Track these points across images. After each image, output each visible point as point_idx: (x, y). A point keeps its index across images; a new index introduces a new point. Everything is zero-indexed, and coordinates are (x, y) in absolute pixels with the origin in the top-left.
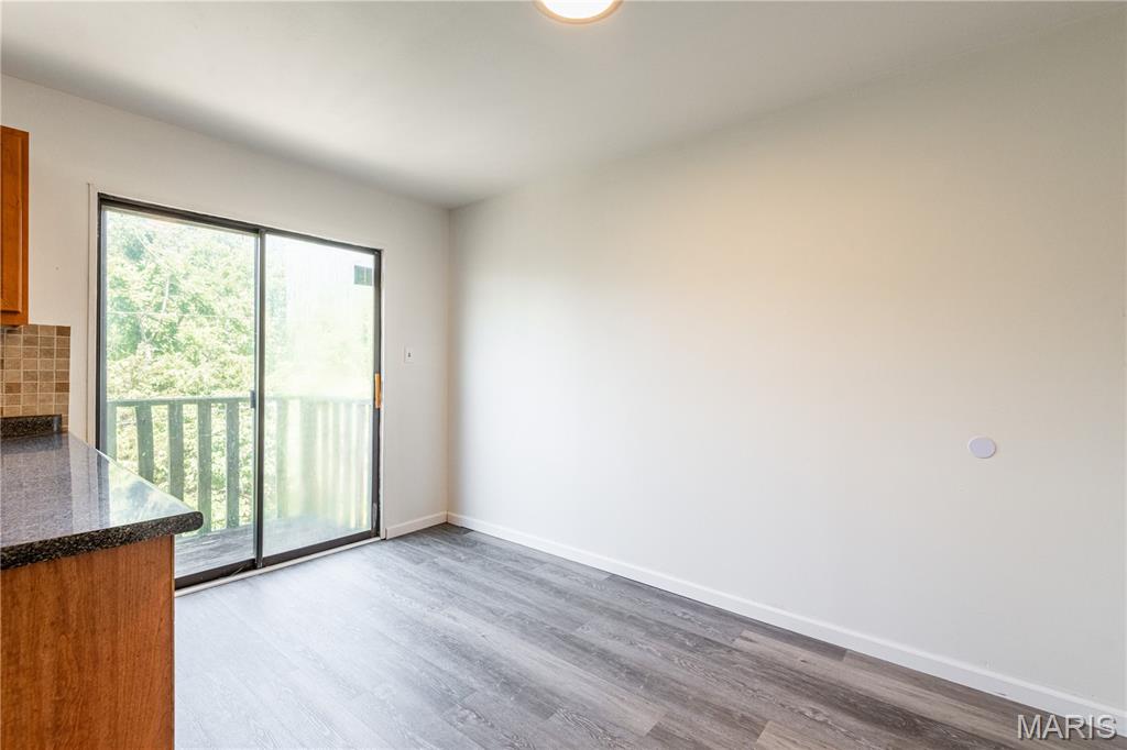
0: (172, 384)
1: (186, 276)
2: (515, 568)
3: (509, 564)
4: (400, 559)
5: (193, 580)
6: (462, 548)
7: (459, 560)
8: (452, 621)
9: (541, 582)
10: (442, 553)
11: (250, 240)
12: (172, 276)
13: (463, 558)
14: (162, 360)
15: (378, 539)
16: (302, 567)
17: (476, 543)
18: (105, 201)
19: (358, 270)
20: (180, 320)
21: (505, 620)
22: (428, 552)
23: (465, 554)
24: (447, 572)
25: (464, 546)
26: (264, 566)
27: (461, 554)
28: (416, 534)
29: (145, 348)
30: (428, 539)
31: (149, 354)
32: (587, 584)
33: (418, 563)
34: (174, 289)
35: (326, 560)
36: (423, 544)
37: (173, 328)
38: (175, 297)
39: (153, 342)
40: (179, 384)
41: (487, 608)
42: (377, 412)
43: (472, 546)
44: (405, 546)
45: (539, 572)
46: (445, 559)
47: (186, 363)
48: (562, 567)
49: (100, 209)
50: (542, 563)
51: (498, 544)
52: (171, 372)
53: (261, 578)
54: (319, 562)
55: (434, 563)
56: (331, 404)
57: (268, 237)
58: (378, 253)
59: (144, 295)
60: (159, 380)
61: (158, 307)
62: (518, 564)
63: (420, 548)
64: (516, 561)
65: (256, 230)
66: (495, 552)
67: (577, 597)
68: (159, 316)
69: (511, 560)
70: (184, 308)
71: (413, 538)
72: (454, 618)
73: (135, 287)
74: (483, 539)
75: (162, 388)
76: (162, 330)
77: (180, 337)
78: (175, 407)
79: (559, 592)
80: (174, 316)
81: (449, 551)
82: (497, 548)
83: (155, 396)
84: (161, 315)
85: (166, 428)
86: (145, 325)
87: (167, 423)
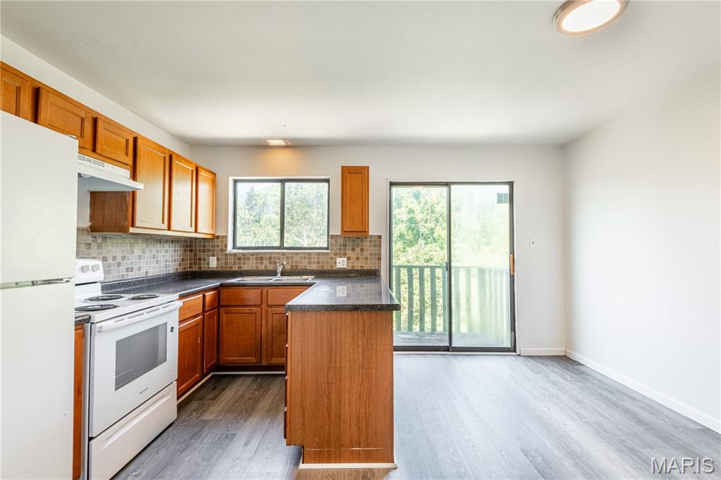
0: (431, 259)
1: (438, 204)
2: (609, 396)
3: (605, 393)
4: (526, 368)
5: (426, 349)
6: (571, 374)
7: (566, 379)
8: (546, 409)
9: (626, 411)
10: (555, 372)
11: (445, 189)
12: (432, 205)
13: (569, 379)
14: (428, 247)
15: (515, 354)
16: (470, 357)
17: (583, 373)
18: (392, 184)
19: (499, 195)
20: (436, 226)
21: (585, 422)
22: (545, 369)
23: (572, 377)
24: (554, 383)
25: (572, 372)
26: (453, 351)
27: (568, 377)
28: (540, 357)
29: (421, 241)
30: (548, 362)
31: (423, 244)
32: (673, 425)
33: (536, 373)
34: (433, 212)
35: (484, 357)
36: (542, 364)
37: (432, 232)
38: (433, 215)
39: (425, 239)
40: (435, 259)
41: (575, 411)
42: (512, 278)
43: (579, 374)
44: (531, 362)
45: (628, 404)
46: (555, 376)
47: (438, 249)
48: (652, 407)
49: (390, 188)
50: (633, 399)
51: (601, 378)
52: (431, 253)
53: (451, 356)
54: (480, 357)
55: (547, 376)
56: (487, 271)
57: (452, 187)
58: (511, 184)
59: (421, 216)
60: (427, 257)
61: (426, 222)
62: (614, 395)
63: (540, 365)
64: (612, 392)
65: (447, 184)
66: (595, 382)
67: (657, 430)
68: (426, 225)
69: (606, 390)
70: (437, 220)
71: (539, 359)
72: (549, 409)
73: (417, 212)
74: (589, 372)
75: (428, 261)
76: (427, 232)
77: (435, 235)
78: (421, 269)
79: (641, 422)
80: (432, 225)
81: (560, 372)
82: (598, 380)
83: (425, 264)
84: (428, 225)
85: (430, 281)
86: (422, 230)
87: (430, 279)
